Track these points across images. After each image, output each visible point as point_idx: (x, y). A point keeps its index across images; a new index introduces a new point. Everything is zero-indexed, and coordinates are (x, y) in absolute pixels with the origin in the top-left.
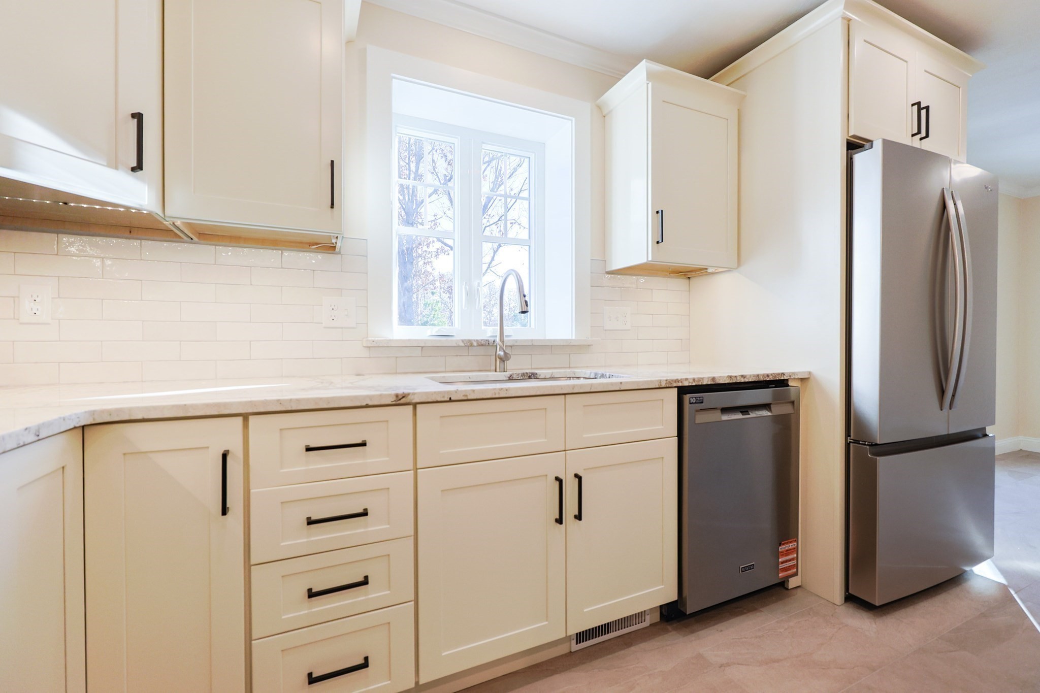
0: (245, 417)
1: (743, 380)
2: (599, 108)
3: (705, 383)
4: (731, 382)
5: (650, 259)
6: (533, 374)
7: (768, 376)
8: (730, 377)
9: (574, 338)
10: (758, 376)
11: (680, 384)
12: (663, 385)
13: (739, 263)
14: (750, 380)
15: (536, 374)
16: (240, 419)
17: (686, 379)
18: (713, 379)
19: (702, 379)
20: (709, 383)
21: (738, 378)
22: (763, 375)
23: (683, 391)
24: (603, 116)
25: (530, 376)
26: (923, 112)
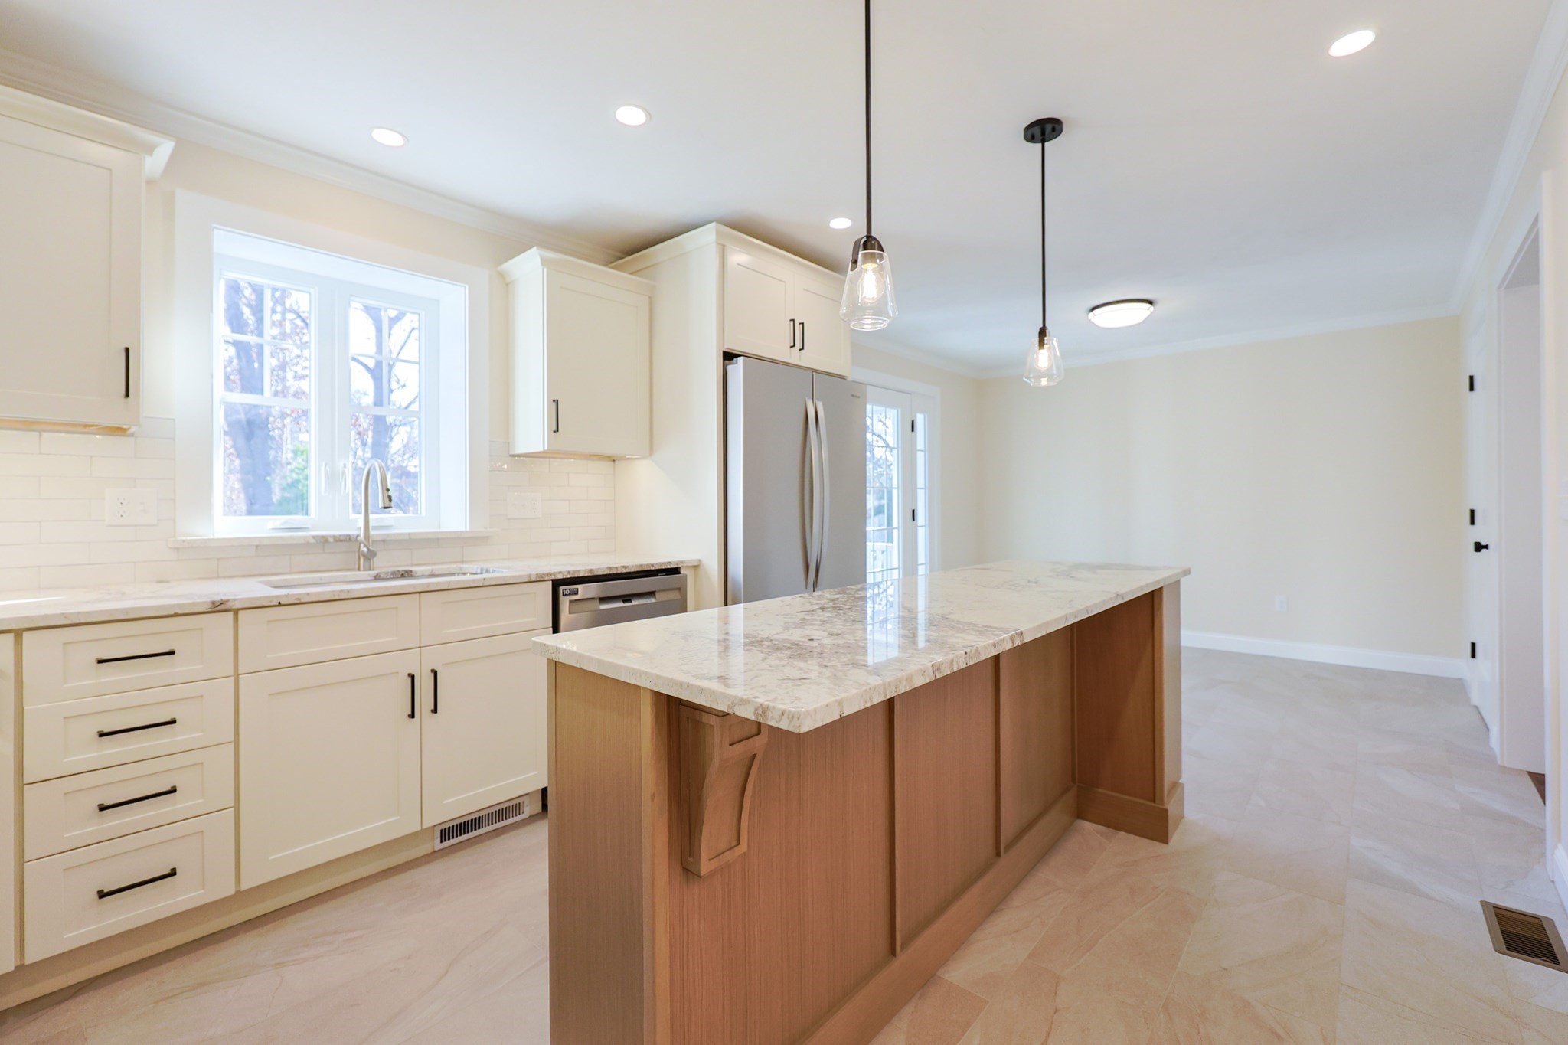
0: (18, 634)
1: (624, 571)
2: (502, 275)
3: (581, 575)
4: (611, 573)
5: (546, 448)
6: (406, 572)
7: (653, 565)
8: (610, 568)
9: (468, 529)
10: (641, 565)
11: (553, 578)
12: (533, 579)
13: (651, 451)
14: (633, 570)
15: (411, 571)
16: (11, 636)
17: (560, 572)
18: (591, 571)
19: (579, 571)
20: (586, 575)
21: (619, 569)
22: (648, 565)
23: (557, 584)
24: (505, 286)
25: (402, 575)
26: (798, 328)
